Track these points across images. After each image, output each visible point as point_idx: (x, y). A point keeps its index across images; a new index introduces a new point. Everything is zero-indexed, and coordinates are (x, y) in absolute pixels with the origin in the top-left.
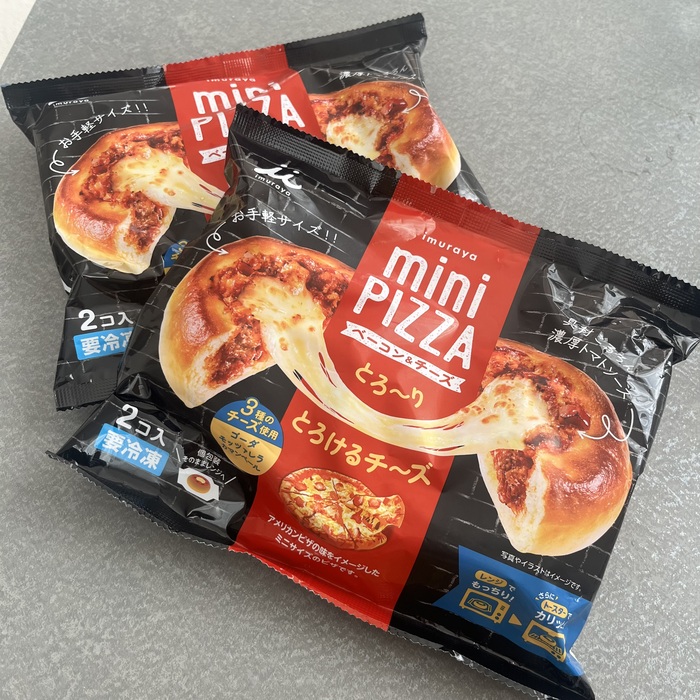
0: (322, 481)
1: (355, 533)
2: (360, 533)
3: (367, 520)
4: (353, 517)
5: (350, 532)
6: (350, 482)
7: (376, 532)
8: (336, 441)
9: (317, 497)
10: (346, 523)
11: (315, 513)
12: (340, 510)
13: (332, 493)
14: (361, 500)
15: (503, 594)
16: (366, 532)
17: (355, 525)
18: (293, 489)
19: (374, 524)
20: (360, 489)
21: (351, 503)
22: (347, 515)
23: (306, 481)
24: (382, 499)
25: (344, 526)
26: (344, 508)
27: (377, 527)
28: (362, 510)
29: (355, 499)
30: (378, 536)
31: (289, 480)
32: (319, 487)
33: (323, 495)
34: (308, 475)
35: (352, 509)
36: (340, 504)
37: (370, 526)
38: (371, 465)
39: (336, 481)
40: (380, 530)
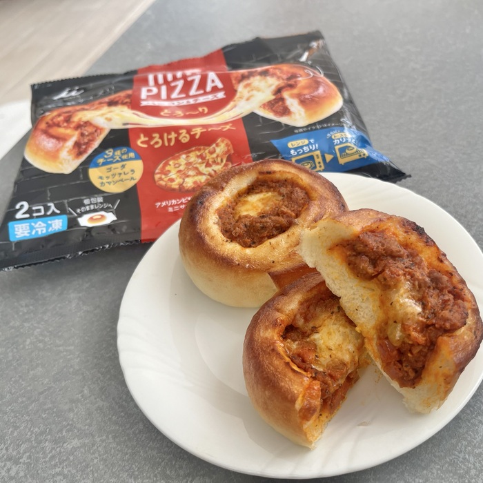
0: (176, 162)
1: (213, 173)
2: (215, 171)
3: (214, 162)
4: (206, 166)
5: (210, 175)
6: (192, 151)
7: (223, 164)
8: (170, 137)
9: (180, 171)
10: (204, 172)
11: (184, 180)
12: (197, 168)
13: (186, 164)
14: (204, 155)
15: (311, 148)
16: (218, 168)
17: (209, 170)
18: (163, 176)
19: (219, 160)
20: (199, 150)
21: (200, 160)
22: (202, 168)
23: (168, 168)
24: (214, 145)
25: (204, 174)
26: (198, 166)
27: (222, 161)
28: (208, 160)
29: (201, 157)
30: (226, 165)
31: (158, 173)
32: (177, 166)
33: (182, 168)
34: (167, 164)
35: (203, 163)
36: (195, 166)
37: (218, 164)
38: (196, 134)
39: (184, 156)
40: (224, 161)
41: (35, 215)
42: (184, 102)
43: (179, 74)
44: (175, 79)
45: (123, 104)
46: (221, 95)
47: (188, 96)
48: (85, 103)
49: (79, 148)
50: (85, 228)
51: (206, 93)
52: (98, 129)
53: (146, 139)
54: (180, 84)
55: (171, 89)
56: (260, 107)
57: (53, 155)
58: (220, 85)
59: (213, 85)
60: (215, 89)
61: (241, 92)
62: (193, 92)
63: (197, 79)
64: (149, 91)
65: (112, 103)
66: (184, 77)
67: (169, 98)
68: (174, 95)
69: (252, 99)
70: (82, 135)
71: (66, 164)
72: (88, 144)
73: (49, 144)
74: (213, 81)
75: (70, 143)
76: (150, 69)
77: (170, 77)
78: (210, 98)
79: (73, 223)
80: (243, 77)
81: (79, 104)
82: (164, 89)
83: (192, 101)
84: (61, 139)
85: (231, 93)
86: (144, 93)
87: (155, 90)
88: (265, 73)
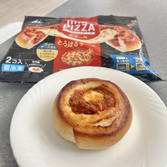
0: (71, 54)
1: (84, 61)
2: (85, 61)
3: (86, 57)
4: (82, 58)
6: (78, 51)
7: (89, 59)
8: (70, 43)
9: (71, 58)
11: (72, 61)
13: (75, 56)
14: (82, 54)
16: (86, 60)
17: (83, 60)
18: (65, 59)
19: (88, 57)
20: (81, 51)
21: (80, 55)
22: (81, 59)
23: (67, 55)
24: (87, 51)
25: (81, 61)
26: (79, 57)
27: (89, 58)
28: (84, 56)
29: (81, 54)
30: (90, 60)
31: (63, 57)
32: (71, 55)
33: (72, 57)
34: (67, 54)
35: (81, 57)
36: (78, 57)
37: (87, 58)
38: (81, 45)
39: (74, 52)
40: (90, 58)
41: (13, 63)
42: (79, 33)
43: (79, 22)
44: (77, 24)
45: (56, 29)
46: (93, 33)
47: (81, 31)
48: (42, 26)
49: (35, 40)
50: (31, 72)
51: (88, 31)
52: (44, 35)
53: (61, 42)
54: (79, 26)
55: (75, 27)
56: (108, 41)
57: (25, 42)
58: (94, 30)
59: (91, 29)
60: (92, 31)
61: (101, 34)
62: (83, 30)
63: (86, 25)
64: (66, 26)
65: (52, 28)
66: (81, 24)
67: (73, 30)
68: (76, 30)
69: (105, 37)
70: (38, 36)
71: (29, 46)
72: (39, 40)
73: (25, 37)
74: (91, 27)
75: (33, 38)
76: (69, 19)
77: (75, 22)
78: (89, 33)
79: (26, 69)
80: (103, 28)
81: (40, 26)
82: (72, 27)
83: (82, 33)
84: (30, 36)
85: (97, 33)
86: (64, 26)
87: (69, 26)
88: (112, 28)
